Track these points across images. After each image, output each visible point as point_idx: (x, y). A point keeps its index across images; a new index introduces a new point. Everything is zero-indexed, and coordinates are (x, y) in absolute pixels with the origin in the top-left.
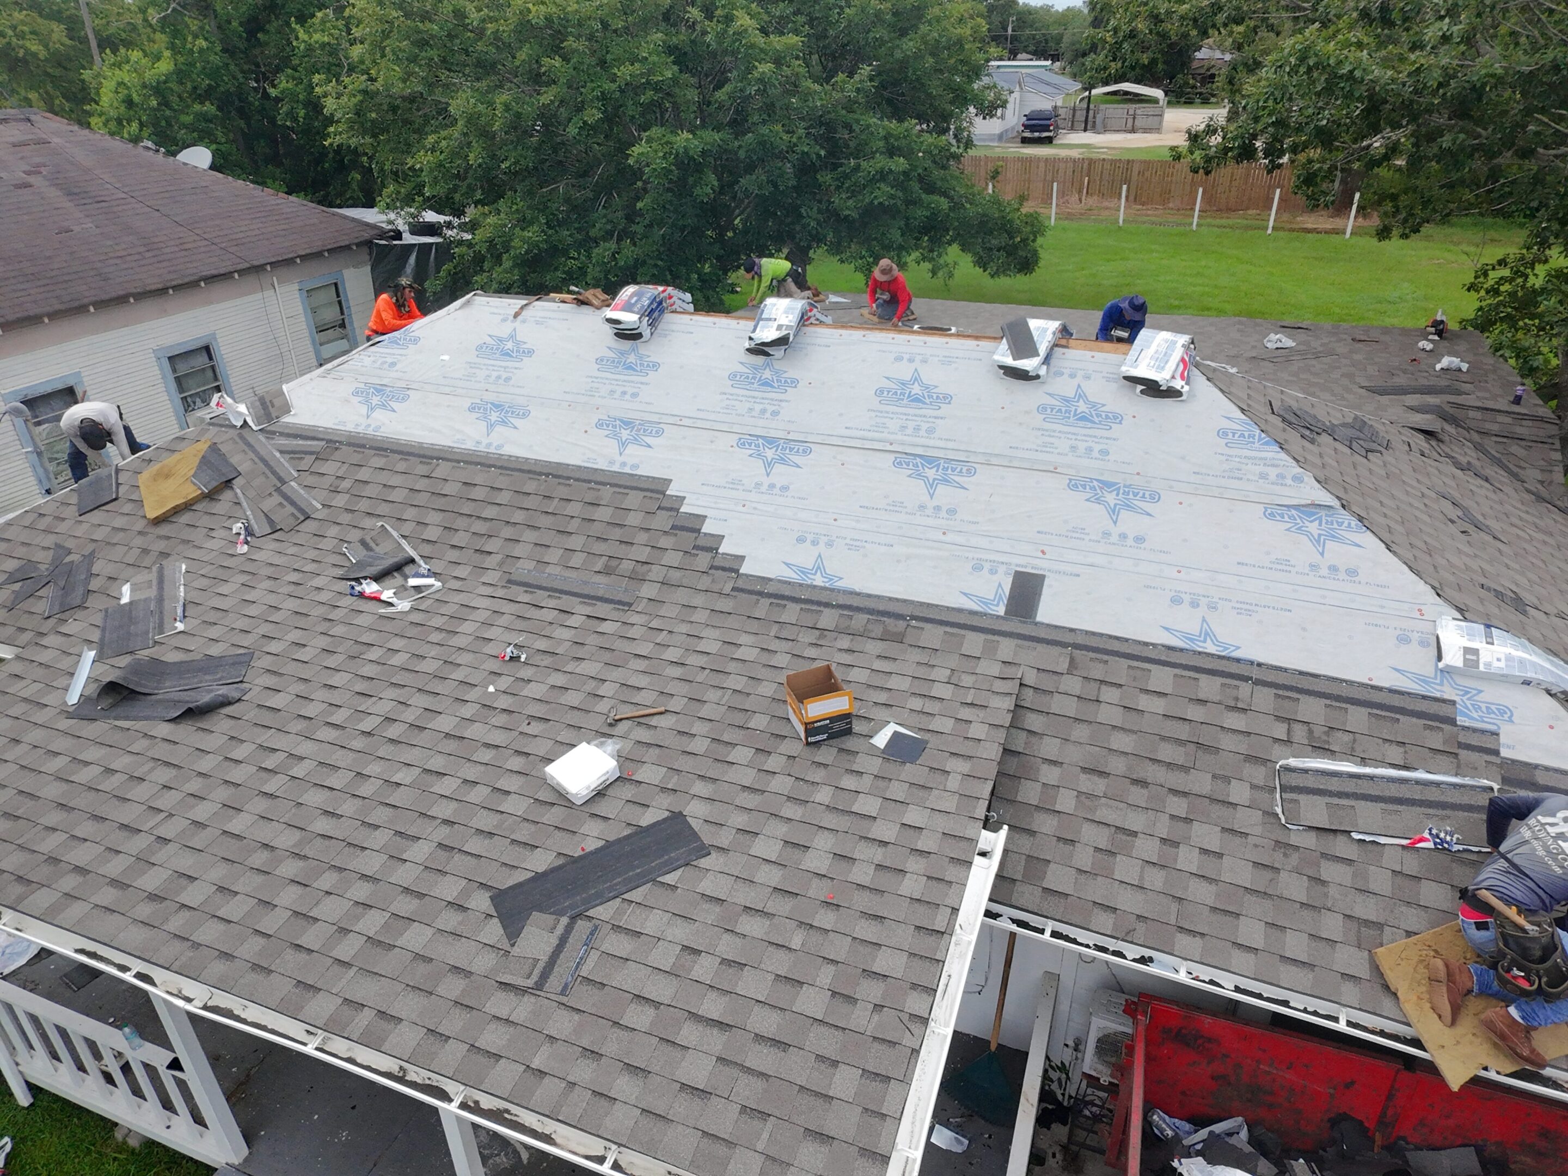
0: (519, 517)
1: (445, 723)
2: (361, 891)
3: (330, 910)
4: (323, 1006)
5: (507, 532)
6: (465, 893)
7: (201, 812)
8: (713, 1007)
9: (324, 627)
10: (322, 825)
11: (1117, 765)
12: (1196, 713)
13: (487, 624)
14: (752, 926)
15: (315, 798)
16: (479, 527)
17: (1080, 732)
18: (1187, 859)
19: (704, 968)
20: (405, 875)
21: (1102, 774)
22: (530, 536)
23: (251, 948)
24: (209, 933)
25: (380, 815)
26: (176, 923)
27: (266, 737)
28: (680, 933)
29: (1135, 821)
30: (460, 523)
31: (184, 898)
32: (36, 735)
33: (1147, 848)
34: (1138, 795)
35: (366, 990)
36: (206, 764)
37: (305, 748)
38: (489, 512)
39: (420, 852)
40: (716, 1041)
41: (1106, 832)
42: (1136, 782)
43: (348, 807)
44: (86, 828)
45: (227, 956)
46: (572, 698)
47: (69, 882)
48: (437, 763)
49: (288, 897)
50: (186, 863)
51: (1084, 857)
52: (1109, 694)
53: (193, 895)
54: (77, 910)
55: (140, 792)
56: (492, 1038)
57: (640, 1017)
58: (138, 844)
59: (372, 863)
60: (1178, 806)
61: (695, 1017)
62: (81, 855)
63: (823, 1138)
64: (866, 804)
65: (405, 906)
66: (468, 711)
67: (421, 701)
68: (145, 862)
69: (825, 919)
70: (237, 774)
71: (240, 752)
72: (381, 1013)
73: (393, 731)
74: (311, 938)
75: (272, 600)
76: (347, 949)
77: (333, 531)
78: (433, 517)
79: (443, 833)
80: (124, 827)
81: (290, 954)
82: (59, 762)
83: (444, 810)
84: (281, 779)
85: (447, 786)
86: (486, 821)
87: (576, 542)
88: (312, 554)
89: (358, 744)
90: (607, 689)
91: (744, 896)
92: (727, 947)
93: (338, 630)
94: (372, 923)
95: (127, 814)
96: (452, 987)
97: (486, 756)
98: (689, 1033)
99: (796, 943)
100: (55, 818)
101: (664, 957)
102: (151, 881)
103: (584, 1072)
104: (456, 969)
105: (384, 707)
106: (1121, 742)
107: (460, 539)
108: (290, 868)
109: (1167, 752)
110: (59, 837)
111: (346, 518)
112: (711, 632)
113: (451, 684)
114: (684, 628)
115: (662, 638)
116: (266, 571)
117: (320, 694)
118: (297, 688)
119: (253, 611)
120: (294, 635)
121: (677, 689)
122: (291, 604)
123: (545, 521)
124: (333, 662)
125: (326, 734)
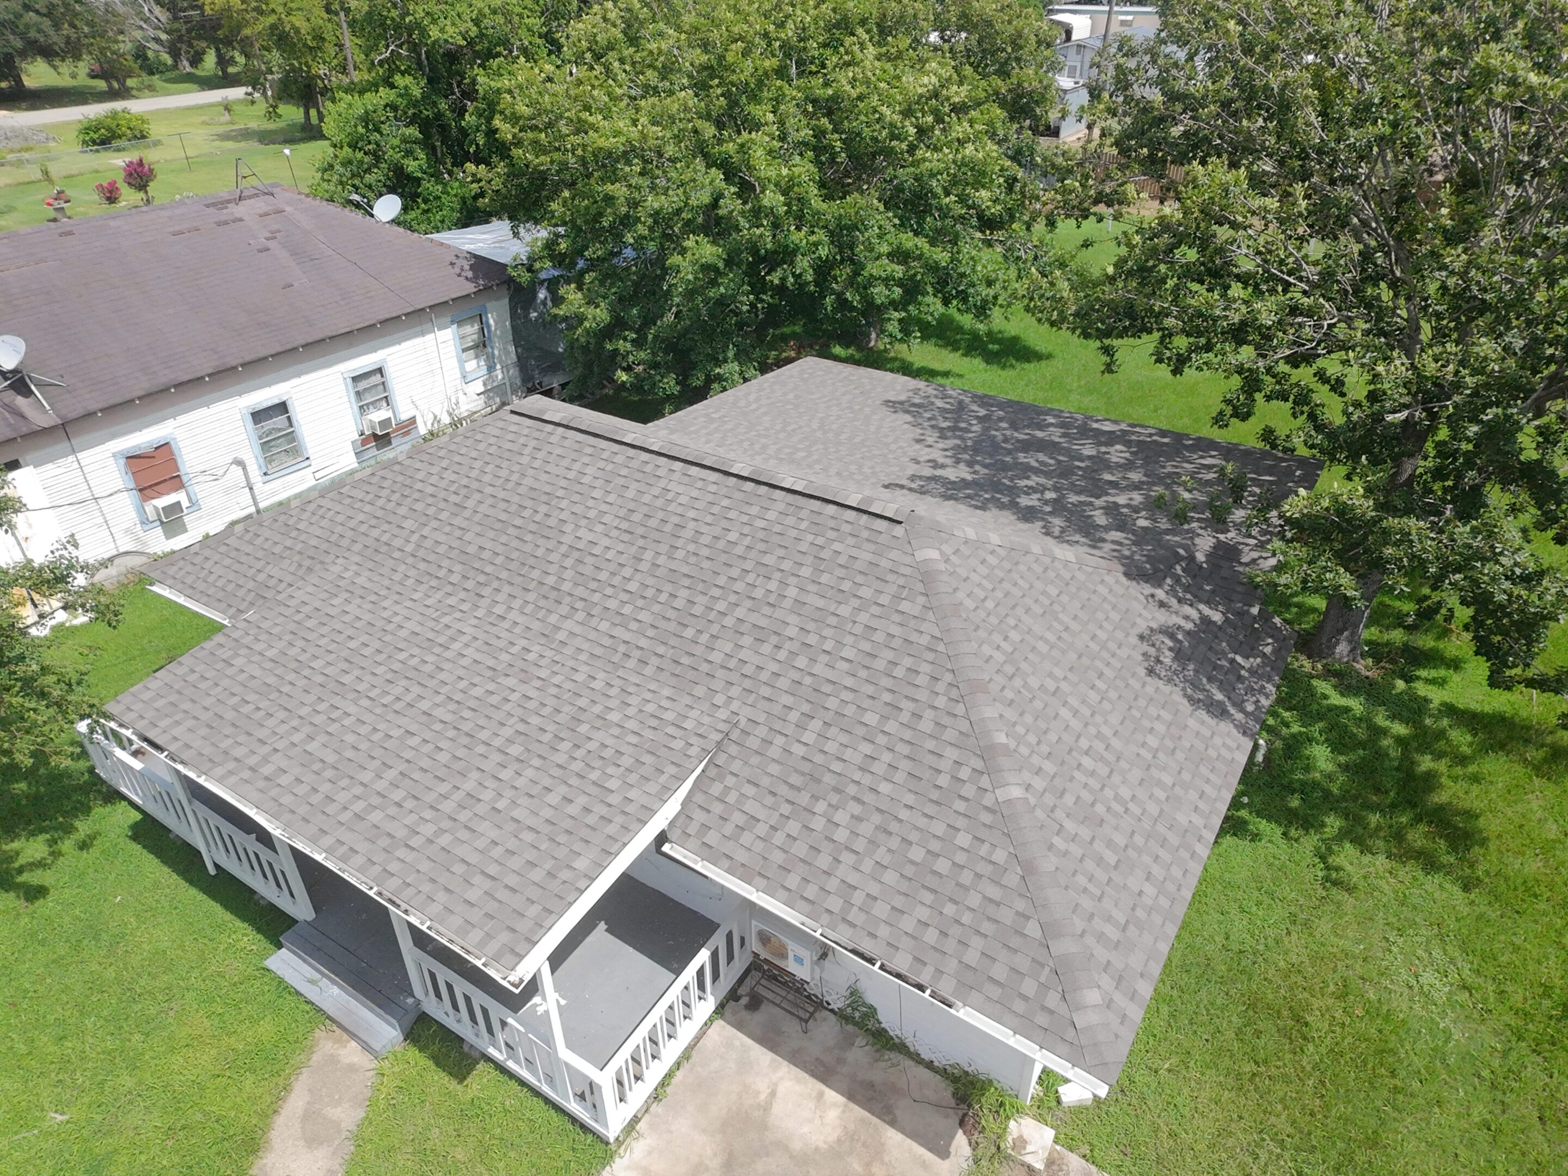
0: (504, 575)
1: (424, 705)
2: (358, 790)
3: (342, 797)
4: (328, 841)
5: (495, 584)
6: (405, 799)
7: (296, 738)
8: (492, 870)
9: (380, 635)
10: (349, 754)
11: (765, 781)
12: (819, 759)
13: (467, 645)
14: (528, 837)
15: (350, 738)
16: (482, 578)
17: (755, 760)
18: (779, 838)
19: (497, 852)
20: (380, 786)
21: (756, 785)
22: (507, 589)
23: (303, 810)
24: (287, 799)
25: (377, 752)
26: (274, 792)
27: (337, 701)
28: (494, 834)
29: (761, 814)
30: (471, 574)
31: (280, 781)
32: (225, 682)
33: (761, 829)
34: (769, 800)
35: (347, 837)
36: (304, 711)
37: (352, 709)
38: (489, 569)
39: (390, 774)
40: (488, 884)
41: (745, 817)
42: (771, 793)
43: (364, 746)
44: (242, 738)
45: (293, 812)
46: (494, 700)
47: (231, 765)
48: (413, 728)
49: (325, 788)
50: (284, 764)
51: (728, 829)
52: (779, 740)
53: (284, 780)
54: (233, 779)
55: (270, 723)
56: (394, 867)
57: (459, 869)
58: (265, 750)
59: (366, 777)
60: (786, 809)
61: (483, 873)
62: (239, 752)
63: (513, 930)
64: (613, 784)
65: (376, 800)
66: (439, 699)
67: (416, 690)
68: (266, 760)
69: (562, 838)
70: (318, 720)
71: (322, 707)
72: (351, 849)
73: (398, 706)
74: (330, 809)
75: (358, 612)
76: (345, 817)
77: (402, 568)
78: (458, 568)
79: (403, 767)
80: (260, 740)
81: (320, 815)
82: (235, 700)
83: (408, 754)
84: (337, 725)
85: (414, 741)
86: (426, 763)
87: (531, 597)
88: (387, 582)
89: (378, 711)
90: (514, 697)
91: (531, 821)
92: (512, 844)
93: (388, 638)
94: (359, 806)
95: (262, 733)
96: (384, 842)
97: (438, 727)
98: (477, 879)
99: (543, 847)
100: (229, 730)
101: (481, 843)
102: (267, 770)
103: (426, 888)
104: (389, 835)
105: (397, 691)
106: (774, 769)
108: (329, 773)
109: (795, 779)
110: (230, 741)
111: (410, 560)
112: (584, 668)
113: (435, 682)
114: (571, 663)
115: (556, 668)
116: (360, 592)
117: (368, 678)
118: (357, 672)
119: (347, 618)
120: (365, 638)
121: (551, 702)
122: (367, 617)
123: (518, 580)
124: (380, 658)
125: (365, 702)
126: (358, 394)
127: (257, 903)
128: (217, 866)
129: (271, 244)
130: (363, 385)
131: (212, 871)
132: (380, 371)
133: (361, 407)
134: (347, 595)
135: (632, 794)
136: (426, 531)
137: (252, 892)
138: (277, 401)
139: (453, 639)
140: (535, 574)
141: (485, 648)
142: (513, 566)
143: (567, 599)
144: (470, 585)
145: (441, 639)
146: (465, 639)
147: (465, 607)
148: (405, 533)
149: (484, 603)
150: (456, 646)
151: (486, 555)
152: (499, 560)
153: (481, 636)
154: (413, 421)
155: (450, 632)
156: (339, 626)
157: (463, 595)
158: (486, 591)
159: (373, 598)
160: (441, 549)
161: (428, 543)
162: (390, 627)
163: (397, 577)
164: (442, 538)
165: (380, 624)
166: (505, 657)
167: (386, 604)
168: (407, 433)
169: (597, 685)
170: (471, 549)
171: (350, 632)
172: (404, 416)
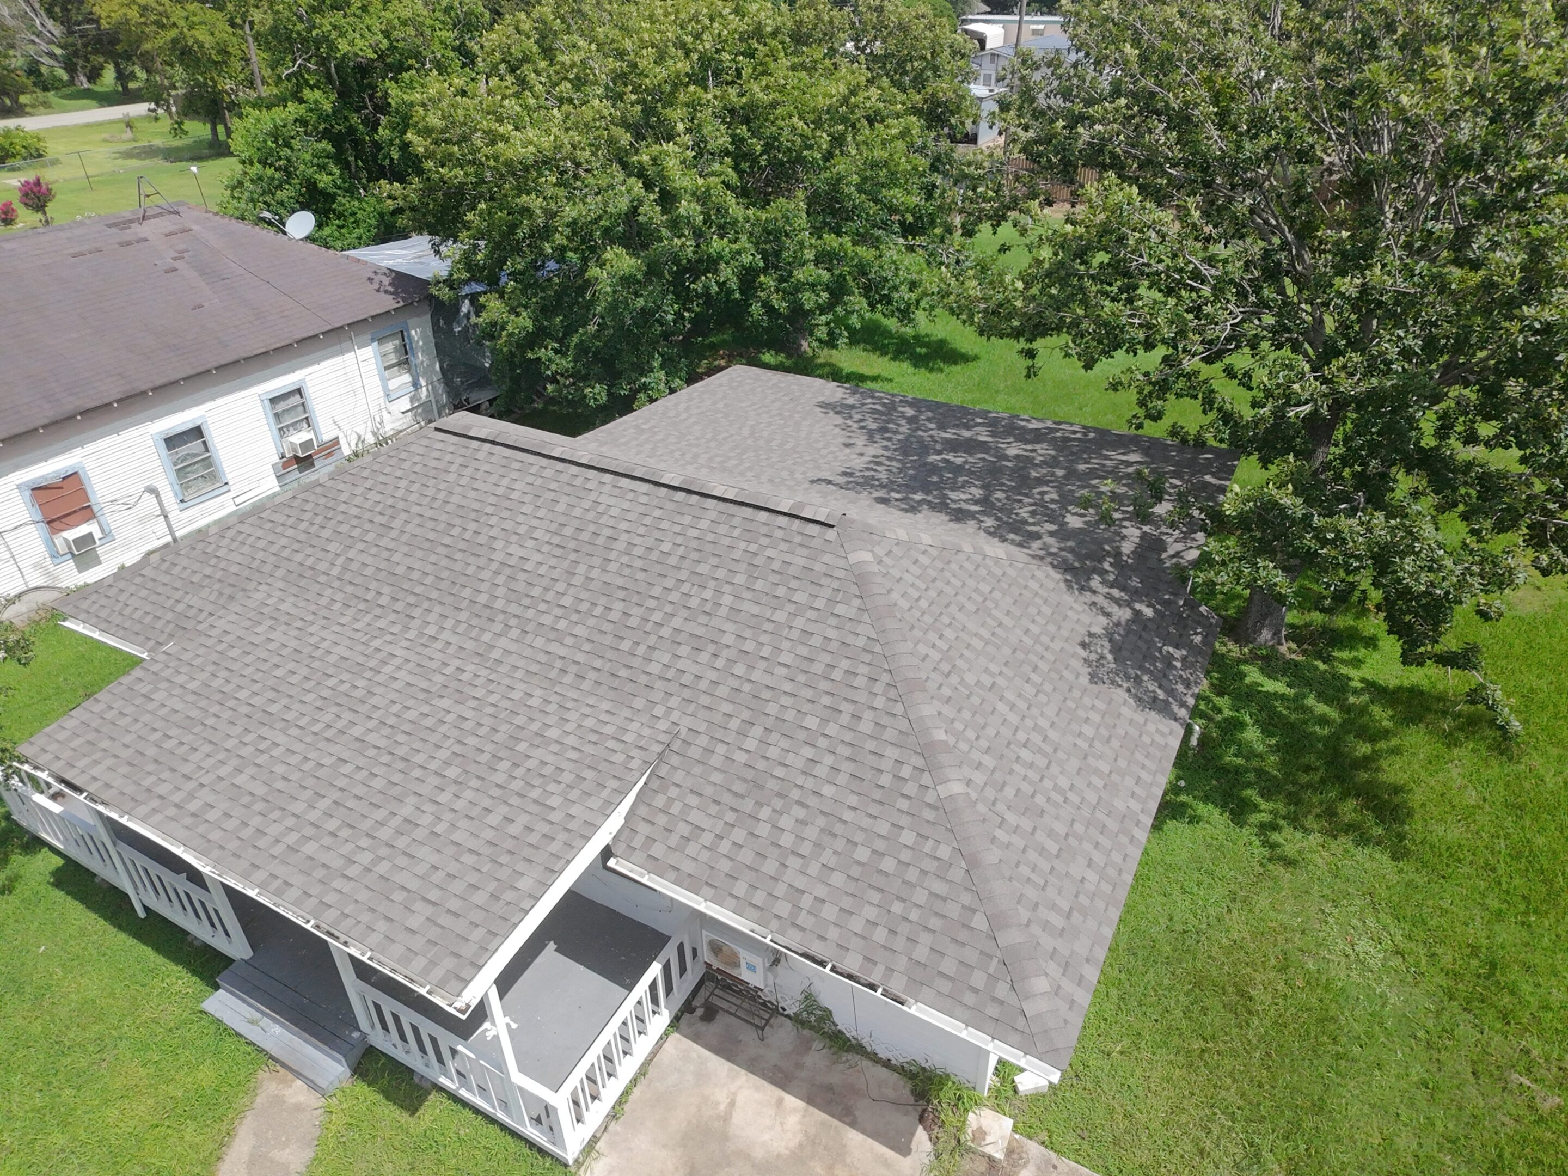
0: (434, 595)
1: (357, 731)
2: (290, 822)
3: (274, 830)
4: (260, 875)
5: (426, 605)
6: (339, 828)
7: (224, 771)
8: (434, 895)
9: (307, 661)
10: (280, 785)
11: (709, 791)
12: (761, 765)
13: (399, 668)
14: (469, 859)
15: (280, 769)
16: (411, 600)
17: (697, 770)
18: (725, 847)
19: (438, 877)
20: (313, 816)
21: (700, 795)
22: (438, 609)
23: (233, 845)
24: (215, 835)
25: (309, 782)
26: (201, 829)
27: (264, 731)
28: (434, 859)
29: (706, 823)
30: (400, 595)
31: (207, 817)
32: (146, 718)
33: (707, 838)
34: (713, 809)
35: (280, 870)
36: (230, 744)
37: (281, 739)
38: (419, 589)
39: (323, 804)
40: (429, 910)
41: (690, 828)
42: (715, 801)
43: (295, 776)
44: (166, 775)
45: (222, 848)
46: (429, 722)
47: (155, 803)
48: (346, 755)
49: (256, 821)
50: (211, 798)
51: (674, 840)
52: (721, 749)
53: (212, 816)
54: (158, 817)
55: (195, 757)
56: (330, 898)
57: (398, 896)
58: (191, 785)
59: (298, 807)
60: (730, 817)
61: (424, 899)
62: (162, 789)
64: (554, 801)
65: (308, 831)
66: (371, 724)
67: (347, 716)
68: (191, 796)
69: (504, 859)
70: (246, 751)
71: (248, 738)
72: (286, 883)
73: (329, 733)
74: (261, 843)
75: (283, 640)
76: (278, 850)
77: (328, 592)
78: (386, 590)
79: (337, 795)
80: (184, 776)
81: (251, 850)
82: (157, 735)
83: (341, 782)
84: (266, 756)
85: (347, 769)
86: (360, 790)
87: (463, 616)
88: (313, 608)
89: (308, 739)
90: (449, 718)
91: (472, 844)
92: (453, 868)
93: (316, 664)
94: (292, 838)
95: (187, 769)
96: (319, 873)
97: (371, 752)
98: (418, 906)
99: (484, 870)
100: (151, 767)
101: (421, 869)
102: (193, 806)
103: (365, 917)
104: (324, 865)
105: (328, 718)
106: (717, 777)
108: (259, 806)
109: (739, 787)
110: (153, 779)
111: (336, 584)
112: (520, 686)
113: (367, 707)
114: (507, 681)
115: (492, 687)
116: (285, 618)
117: (296, 706)
118: (285, 701)
119: (272, 646)
120: (291, 666)
121: (487, 721)
122: (294, 644)
123: (448, 600)
124: (308, 685)
125: (294, 732)
126: (277, 415)
127: (191, 944)
128: (146, 908)
129: (177, 264)
130: (281, 406)
131: (141, 914)
132: (299, 391)
133: (281, 429)
134: (271, 622)
135: (574, 810)
136: (351, 554)
137: (185, 933)
138: (191, 426)
139: (384, 663)
140: (467, 593)
141: (418, 670)
142: (443, 585)
143: (501, 617)
144: (399, 606)
145: (372, 663)
146: (397, 662)
147: (395, 629)
148: (331, 556)
149: (415, 624)
150: (387, 669)
151: (415, 575)
152: (429, 580)
153: (413, 657)
154: (336, 441)
155: (380, 656)
156: (264, 655)
157: (393, 617)
158: (416, 613)
159: (299, 624)
160: (369, 571)
161: (354, 566)
162: (317, 654)
163: (324, 601)
164: (369, 560)
165: (307, 650)
166: (439, 678)
167: (312, 629)
168: (330, 454)
169: (535, 702)
170: (400, 570)
171: (276, 660)
172: (326, 438)
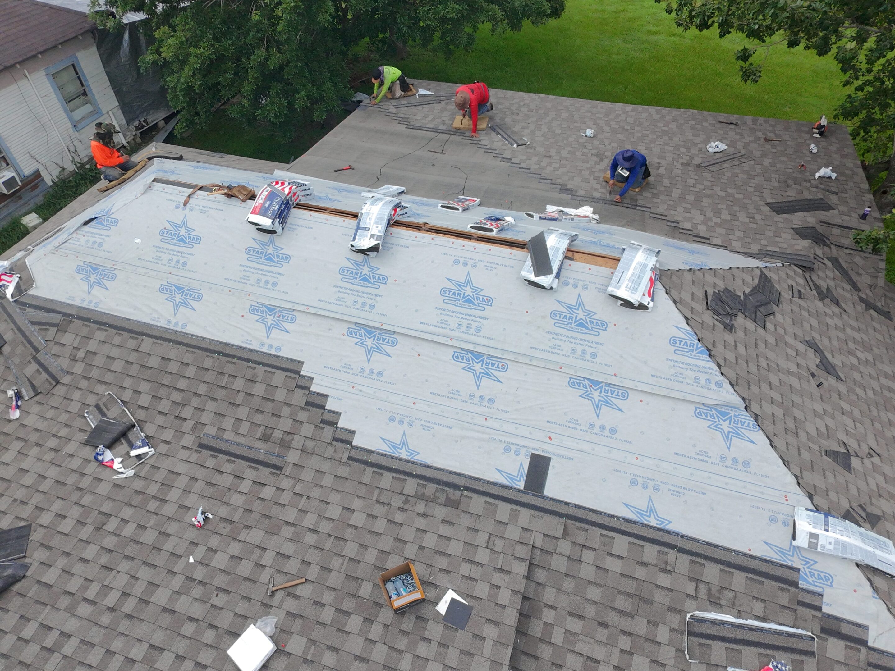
0: (202, 389)
1: (162, 597)
5: (195, 402)
9: (75, 496)
11: (590, 611)
12: (640, 573)
13: (187, 491)
16: (176, 397)
17: (569, 585)
21: (581, 617)
22: (211, 406)
29: (599, 653)
30: (163, 392)
34: (602, 634)
37: (71, 625)
38: (182, 384)
41: (581, 660)
46: (244, 569)
66: (176, 583)
85: (165, 661)
87: (243, 412)
88: (64, 417)
89: (105, 620)
90: (268, 558)
97: (189, 629)
105: (121, 581)
106: (594, 593)
107: (164, 406)
109: (622, 603)
111: (84, 384)
112: (334, 498)
113: (164, 555)
121: (313, 556)
122: (53, 473)
123: (220, 394)
125: (84, 610)
136: (92, 346)
139: (166, 486)
154: (37, 175)
158: (187, 413)
159: (52, 443)
160: (118, 366)
161: (99, 361)
162: (85, 483)
163: (74, 407)
164: (115, 352)
165: (71, 480)
166: (237, 500)
168: (35, 187)
172: (27, 171)
